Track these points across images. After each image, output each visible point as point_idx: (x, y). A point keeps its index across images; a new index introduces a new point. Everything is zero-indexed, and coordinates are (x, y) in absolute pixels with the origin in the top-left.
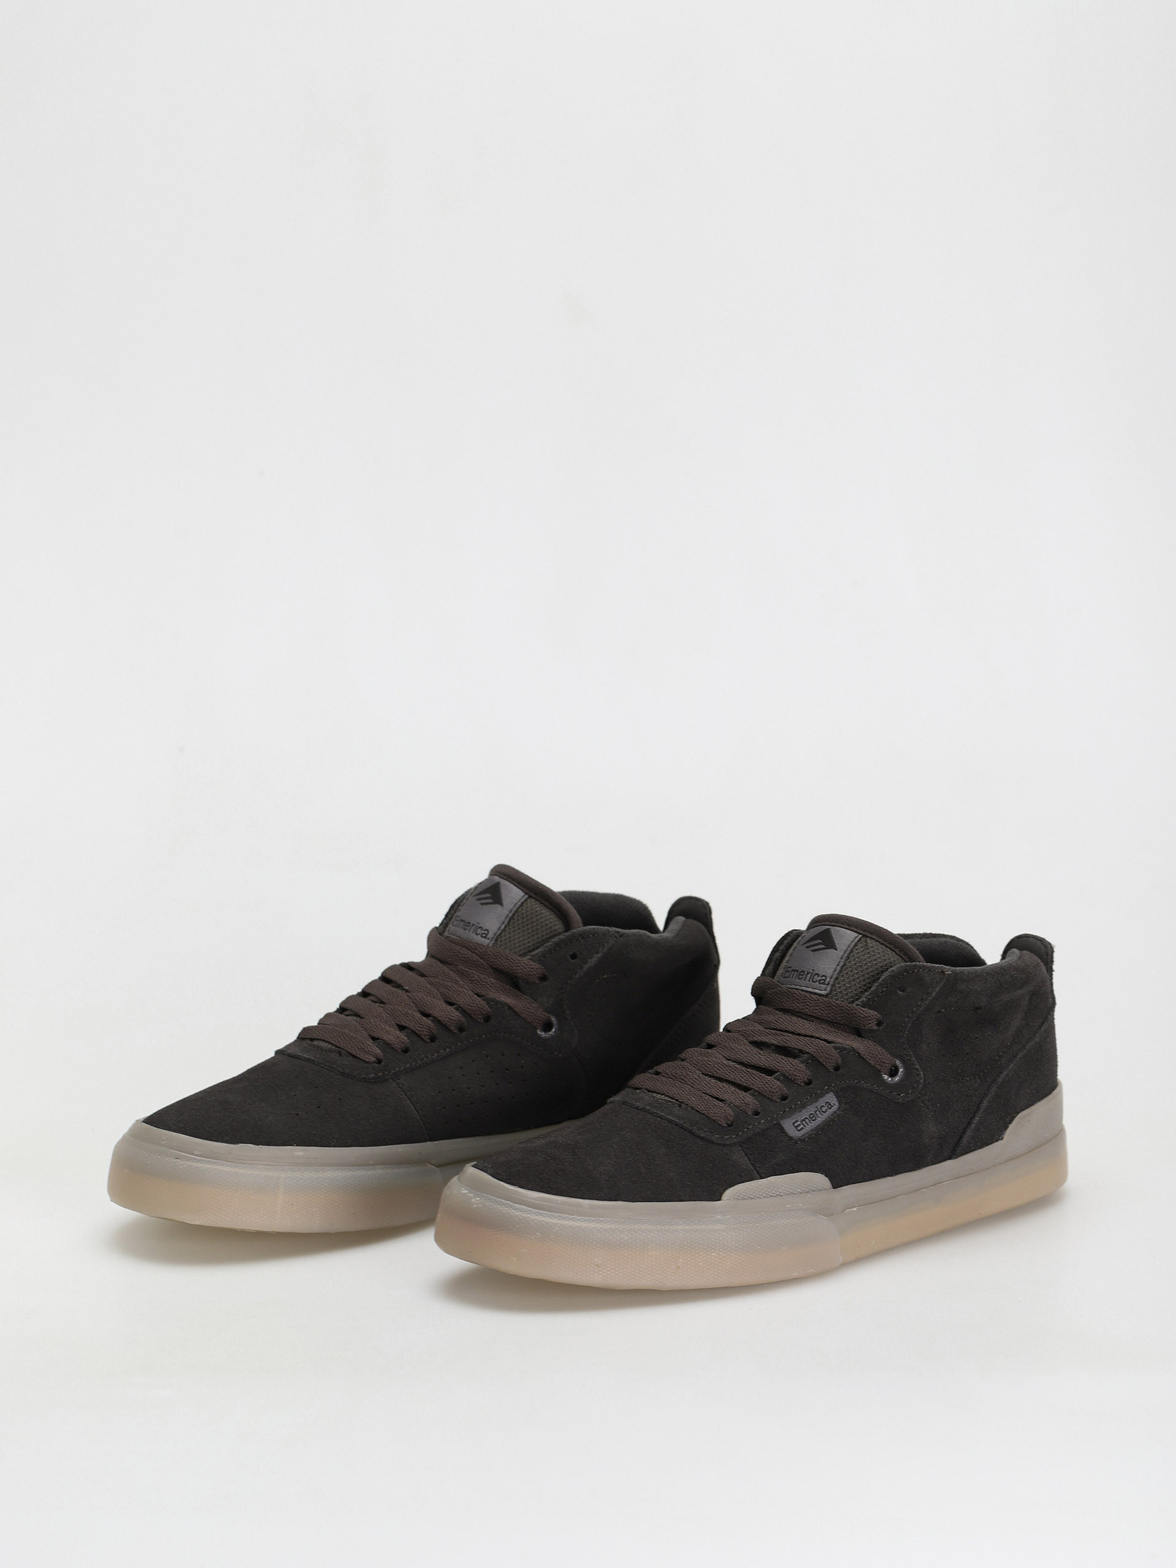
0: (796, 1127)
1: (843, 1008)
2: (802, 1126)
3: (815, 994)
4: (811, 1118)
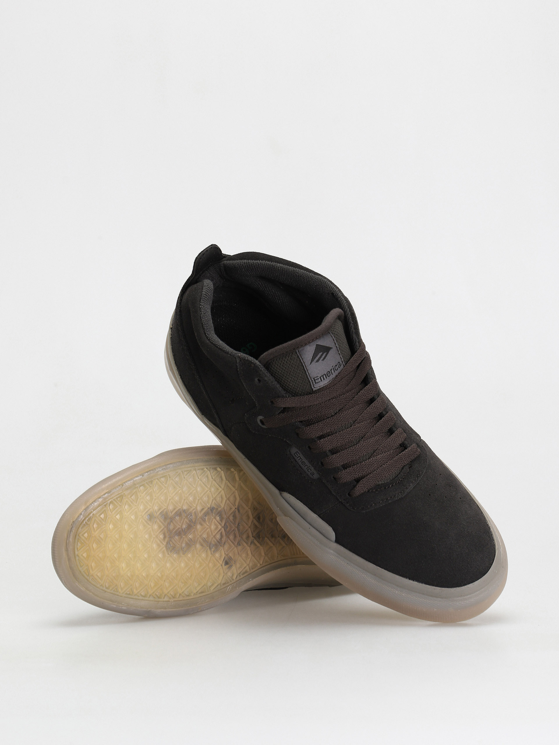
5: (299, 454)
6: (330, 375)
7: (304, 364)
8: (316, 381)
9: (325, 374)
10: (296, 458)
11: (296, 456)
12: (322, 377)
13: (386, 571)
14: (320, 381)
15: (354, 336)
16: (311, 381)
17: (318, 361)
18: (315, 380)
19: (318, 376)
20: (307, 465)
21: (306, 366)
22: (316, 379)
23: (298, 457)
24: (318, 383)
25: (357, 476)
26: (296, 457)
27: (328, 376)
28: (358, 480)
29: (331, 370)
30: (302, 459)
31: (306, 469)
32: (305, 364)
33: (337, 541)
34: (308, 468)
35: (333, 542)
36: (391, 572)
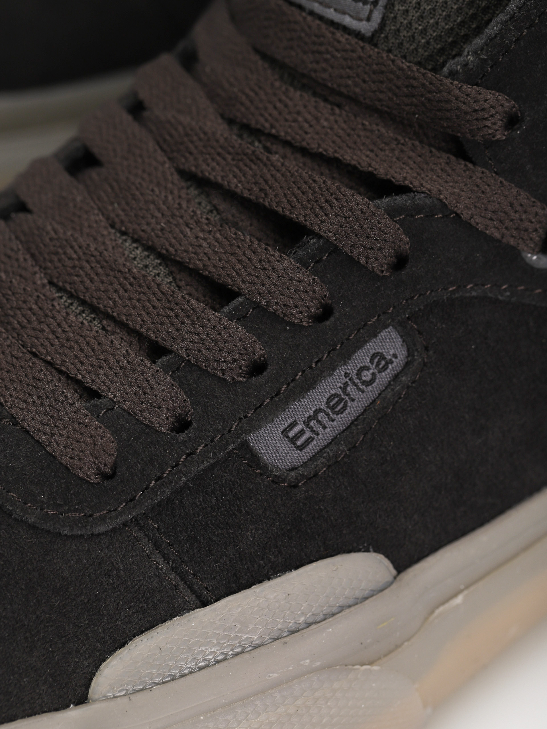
0: (293, 440)
1: (415, 83)
2: (308, 434)
3: (345, 29)
4: (332, 408)
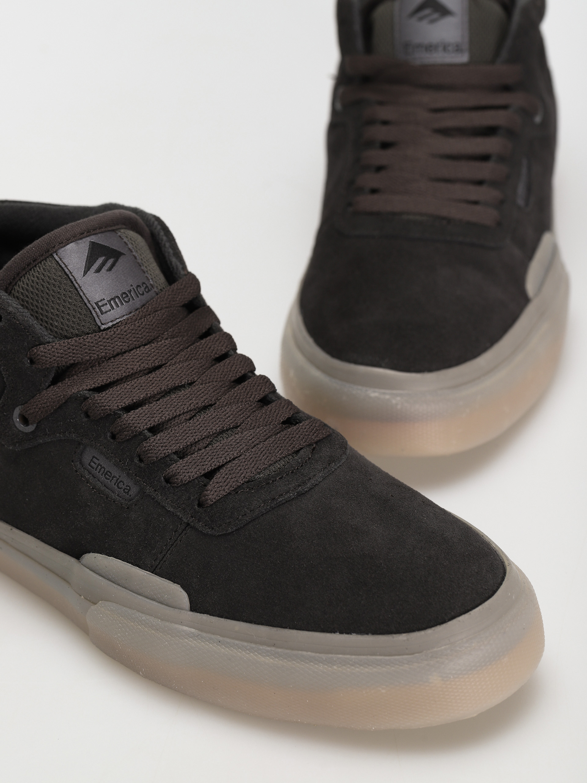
5: (98, 460)
6: (129, 299)
7: (72, 276)
8: (102, 308)
9: (118, 296)
10: (94, 471)
11: (91, 467)
12: (112, 302)
13: (294, 632)
14: (110, 308)
15: (174, 260)
16: (91, 309)
17: (98, 271)
18: (99, 307)
19: (104, 299)
20: (114, 476)
21: (75, 280)
22: (100, 304)
23: (98, 467)
24: (106, 312)
25: (208, 468)
26: (93, 468)
27: (126, 302)
28: (210, 475)
29: (130, 291)
30: (104, 468)
31: (115, 485)
32: (73, 274)
33: (194, 608)
34: (117, 480)
35: (188, 611)
36: (303, 630)
